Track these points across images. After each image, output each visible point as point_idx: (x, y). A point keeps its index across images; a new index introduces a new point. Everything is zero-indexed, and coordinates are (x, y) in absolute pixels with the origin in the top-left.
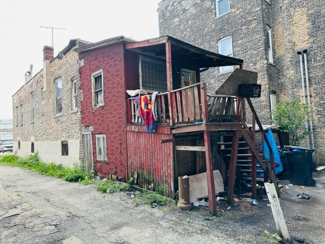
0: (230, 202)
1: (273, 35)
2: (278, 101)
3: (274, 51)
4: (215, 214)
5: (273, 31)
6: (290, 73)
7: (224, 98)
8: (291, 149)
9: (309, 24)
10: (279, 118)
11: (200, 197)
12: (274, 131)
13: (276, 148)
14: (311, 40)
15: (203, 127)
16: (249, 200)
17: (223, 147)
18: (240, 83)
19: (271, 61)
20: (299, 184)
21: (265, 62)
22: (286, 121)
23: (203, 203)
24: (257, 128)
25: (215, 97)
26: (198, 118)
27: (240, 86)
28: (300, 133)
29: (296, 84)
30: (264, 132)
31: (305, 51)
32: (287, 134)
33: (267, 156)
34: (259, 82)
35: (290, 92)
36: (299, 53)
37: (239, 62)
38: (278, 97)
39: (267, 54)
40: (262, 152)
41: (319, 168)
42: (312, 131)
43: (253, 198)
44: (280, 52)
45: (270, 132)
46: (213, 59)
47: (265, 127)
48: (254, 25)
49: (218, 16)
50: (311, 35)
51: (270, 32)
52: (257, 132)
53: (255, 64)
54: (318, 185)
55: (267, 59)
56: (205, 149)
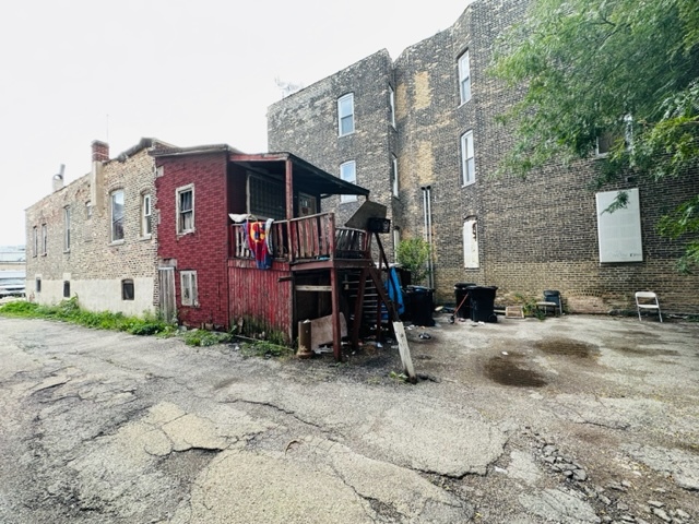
0: (354, 347)
1: (398, 166)
2: (401, 239)
3: (399, 183)
4: (340, 359)
5: (398, 161)
6: (414, 208)
7: (350, 232)
8: (414, 289)
9: (432, 160)
10: (401, 258)
11: (322, 343)
12: (397, 269)
13: (399, 288)
14: (435, 176)
15: (330, 263)
16: (374, 343)
17: (347, 287)
18: (369, 216)
19: (396, 194)
20: (420, 325)
21: (391, 194)
22: (409, 260)
23: (325, 349)
24: (384, 265)
26: (324, 253)
27: (370, 220)
28: (421, 272)
29: (419, 222)
30: (388, 270)
31: (429, 187)
32: (409, 273)
33: (391, 295)
34: (388, 217)
35: (413, 229)
36: (423, 189)
37: (365, 192)
38: (401, 233)
39: (392, 185)
40: (387, 292)
41: (438, 309)
42: (432, 271)
43: (377, 341)
44: (406, 185)
45: (393, 271)
46: (338, 186)
47: (391, 265)
48: (380, 152)
49: (341, 135)
50: (435, 171)
51: (395, 161)
52: (384, 269)
53: (380, 195)
54: (438, 325)
55: (392, 191)
56: (331, 288)
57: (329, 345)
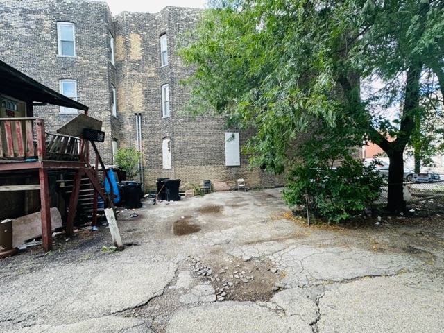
0: (69, 235)
1: (117, 94)
2: (119, 147)
3: (117, 107)
4: (50, 248)
5: (117, 91)
6: (129, 127)
7: (66, 139)
8: (127, 183)
10: (119, 160)
12: (114, 170)
13: (115, 183)
14: (144, 108)
15: (39, 164)
16: (90, 228)
17: (62, 185)
19: (114, 114)
20: (131, 208)
21: (110, 114)
22: (124, 163)
23: (34, 243)
24: (100, 167)
25: (55, 136)
26: (32, 154)
28: (134, 172)
29: (133, 136)
30: (106, 171)
31: (140, 114)
32: (125, 172)
33: (108, 189)
34: (103, 129)
35: (128, 141)
36: (136, 114)
38: (119, 144)
39: (111, 107)
40: (104, 186)
41: (146, 196)
42: (142, 171)
43: (93, 225)
44: (122, 110)
45: (111, 171)
46: (53, 97)
47: (107, 167)
48: (100, 80)
49: (60, 54)
50: (145, 104)
51: (114, 90)
52: (99, 170)
53: (100, 113)
54: (144, 206)
55: (111, 112)
56: (41, 187)
57: (38, 239)
